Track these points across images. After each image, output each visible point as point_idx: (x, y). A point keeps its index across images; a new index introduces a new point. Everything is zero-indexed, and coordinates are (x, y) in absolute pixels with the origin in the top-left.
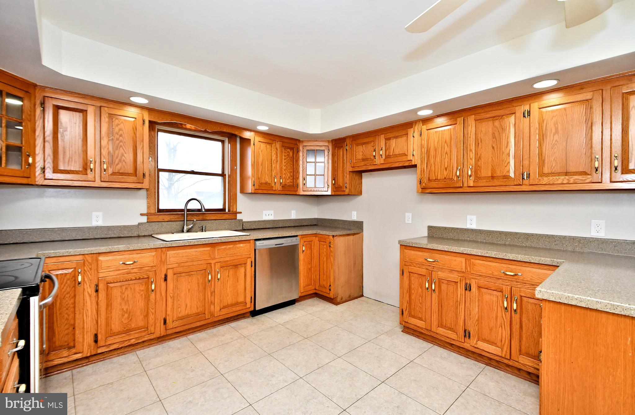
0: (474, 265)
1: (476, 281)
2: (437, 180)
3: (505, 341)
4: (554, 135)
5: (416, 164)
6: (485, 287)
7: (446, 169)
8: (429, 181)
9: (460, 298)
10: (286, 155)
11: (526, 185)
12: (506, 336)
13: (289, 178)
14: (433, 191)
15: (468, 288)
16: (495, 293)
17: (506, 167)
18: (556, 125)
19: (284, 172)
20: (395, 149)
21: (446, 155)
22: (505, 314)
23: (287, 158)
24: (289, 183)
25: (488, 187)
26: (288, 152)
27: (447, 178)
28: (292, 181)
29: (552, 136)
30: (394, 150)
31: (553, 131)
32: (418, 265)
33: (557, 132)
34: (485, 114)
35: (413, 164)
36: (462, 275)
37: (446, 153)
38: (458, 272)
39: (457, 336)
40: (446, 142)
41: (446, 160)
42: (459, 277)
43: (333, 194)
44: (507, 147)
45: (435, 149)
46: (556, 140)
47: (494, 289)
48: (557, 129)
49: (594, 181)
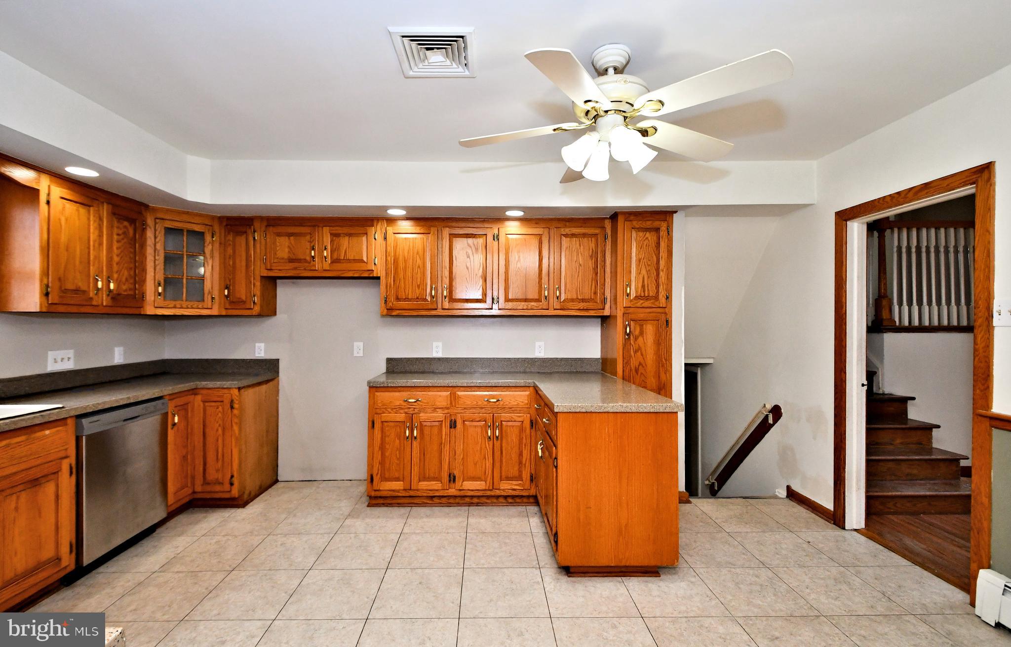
0: (460, 398)
1: (461, 416)
2: (407, 299)
3: (488, 472)
5: (379, 276)
6: (470, 420)
7: (419, 286)
8: (397, 300)
9: (445, 439)
10: (120, 232)
11: (496, 309)
12: (488, 467)
13: (127, 280)
14: (401, 313)
15: (453, 425)
16: (479, 423)
17: (479, 289)
19: (115, 268)
20: (347, 252)
22: (488, 444)
23: (123, 239)
24: (126, 290)
26: (125, 227)
27: (420, 298)
28: (132, 286)
30: (345, 252)
31: (517, 259)
32: (395, 410)
35: (375, 276)
36: (446, 411)
37: (419, 267)
38: (442, 409)
39: (441, 484)
40: (418, 253)
41: (419, 275)
43: (224, 313)
44: (479, 269)
45: (405, 260)
46: (519, 268)
47: (478, 420)
48: (519, 257)
49: (545, 308)
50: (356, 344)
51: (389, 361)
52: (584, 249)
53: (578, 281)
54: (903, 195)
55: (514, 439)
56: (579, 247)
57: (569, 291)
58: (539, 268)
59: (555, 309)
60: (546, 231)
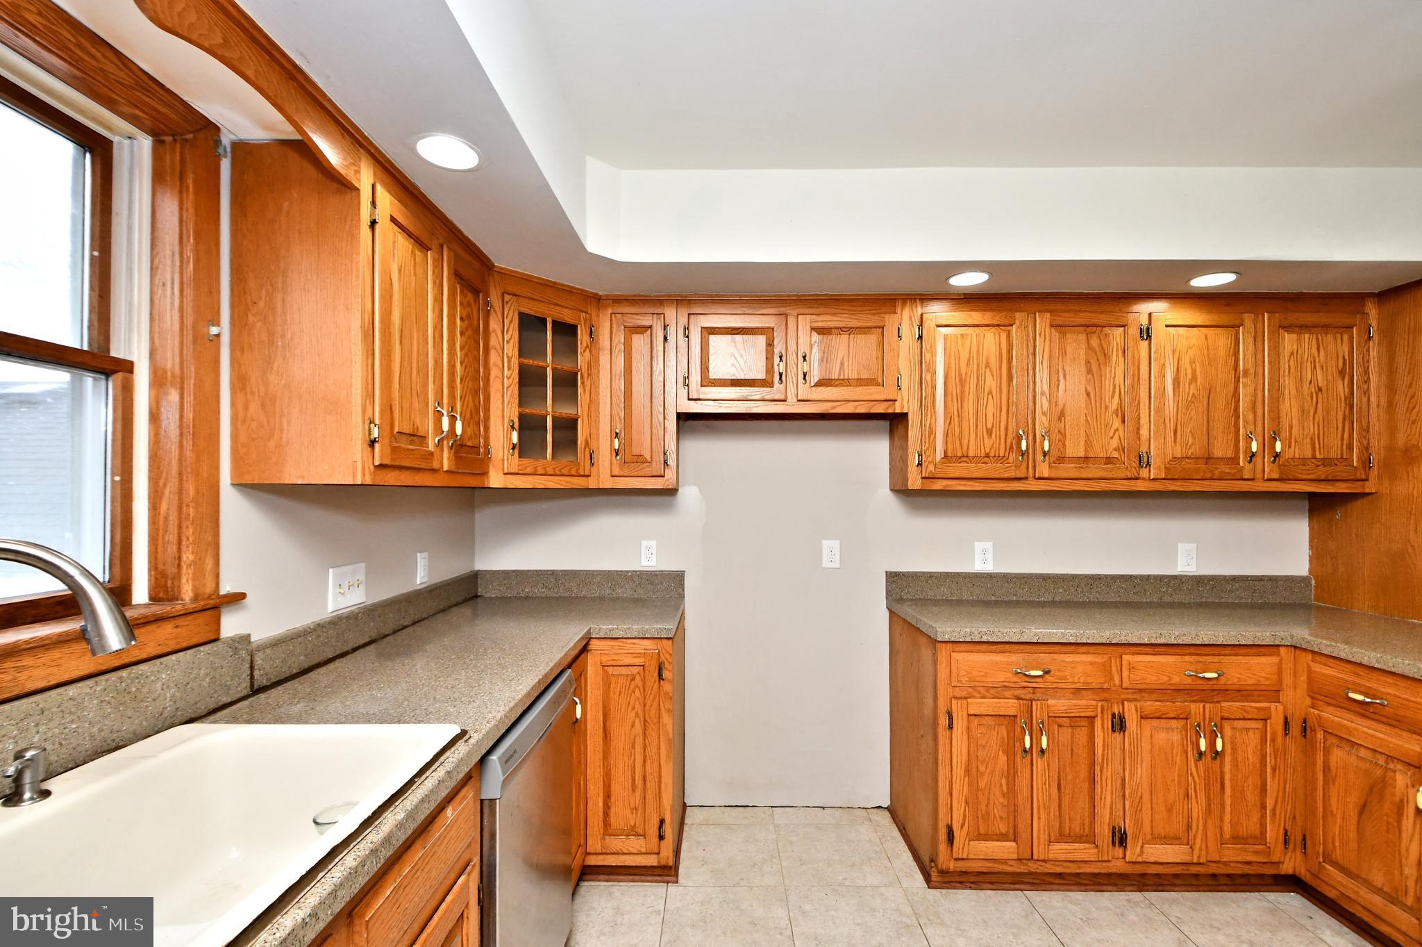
1: (1136, 706)
2: (965, 459)
3: (1198, 826)
4: (1190, 384)
5: (905, 411)
6: (1157, 715)
7: (989, 432)
8: (945, 460)
9: (1103, 755)
11: (1144, 479)
12: (1199, 816)
14: (951, 486)
15: (1119, 724)
16: (1174, 723)
17: (1112, 438)
18: (1194, 366)
20: (846, 364)
21: (990, 396)
22: (1196, 767)
25: (1075, 481)
27: (992, 454)
29: (1187, 385)
30: (842, 364)
31: (1189, 376)
32: (992, 691)
33: (1194, 379)
34: (1071, 315)
35: (898, 410)
36: (1104, 695)
37: (990, 393)
38: (1092, 691)
39: (1096, 851)
40: (987, 365)
41: (990, 410)
42: (1100, 704)
44: (1113, 397)
45: (961, 380)
46: (1193, 394)
47: (1173, 716)
48: (1194, 372)
49: (1246, 477)
50: (826, 544)
51: (893, 578)
52: (1326, 356)
53: (1317, 420)
55: (1250, 757)
56: (1316, 354)
57: (1296, 442)
58: (1234, 396)
59: (1268, 480)
60: (1248, 319)
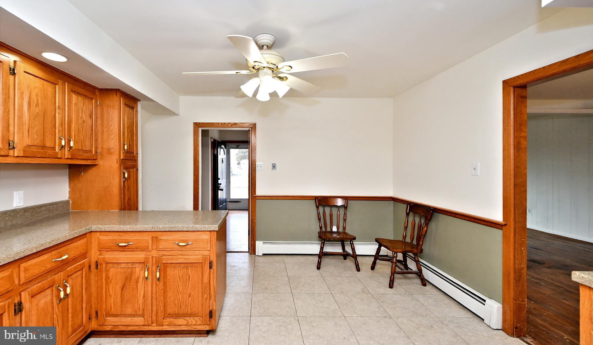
0: (27, 270)
1: (26, 292)
6: (39, 291)
11: (11, 156)
16: (48, 291)
18: (37, 98)
22: (57, 308)
29: (34, 106)
33: (37, 105)
46: (37, 112)
47: (47, 287)
48: (37, 101)
49: (59, 157)
52: (86, 108)
53: (83, 134)
54: (226, 124)
55: (78, 288)
58: (54, 117)
59: (67, 159)
60: (60, 82)
